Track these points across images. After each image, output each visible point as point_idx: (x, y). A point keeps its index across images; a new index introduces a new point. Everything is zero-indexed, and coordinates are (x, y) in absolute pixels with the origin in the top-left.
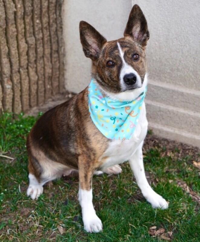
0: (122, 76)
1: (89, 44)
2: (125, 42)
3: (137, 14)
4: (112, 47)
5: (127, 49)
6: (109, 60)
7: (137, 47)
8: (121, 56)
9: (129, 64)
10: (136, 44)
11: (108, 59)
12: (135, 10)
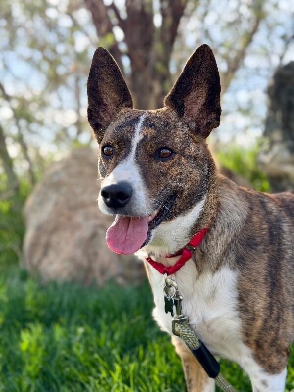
5: (151, 132)
8: (133, 141)
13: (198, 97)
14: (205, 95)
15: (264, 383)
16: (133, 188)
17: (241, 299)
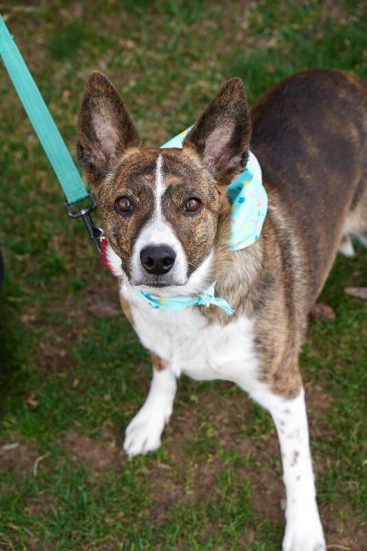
0: (140, 245)
1: (96, 136)
2: (178, 162)
3: (232, 103)
4: (141, 164)
5: (176, 180)
6: (123, 194)
7: (205, 184)
8: (155, 193)
9: (169, 219)
10: (205, 174)
11: (122, 191)
12: (229, 91)
13: (222, 134)
14: (230, 133)
15: (287, 411)
16: (175, 251)
17: (257, 341)
